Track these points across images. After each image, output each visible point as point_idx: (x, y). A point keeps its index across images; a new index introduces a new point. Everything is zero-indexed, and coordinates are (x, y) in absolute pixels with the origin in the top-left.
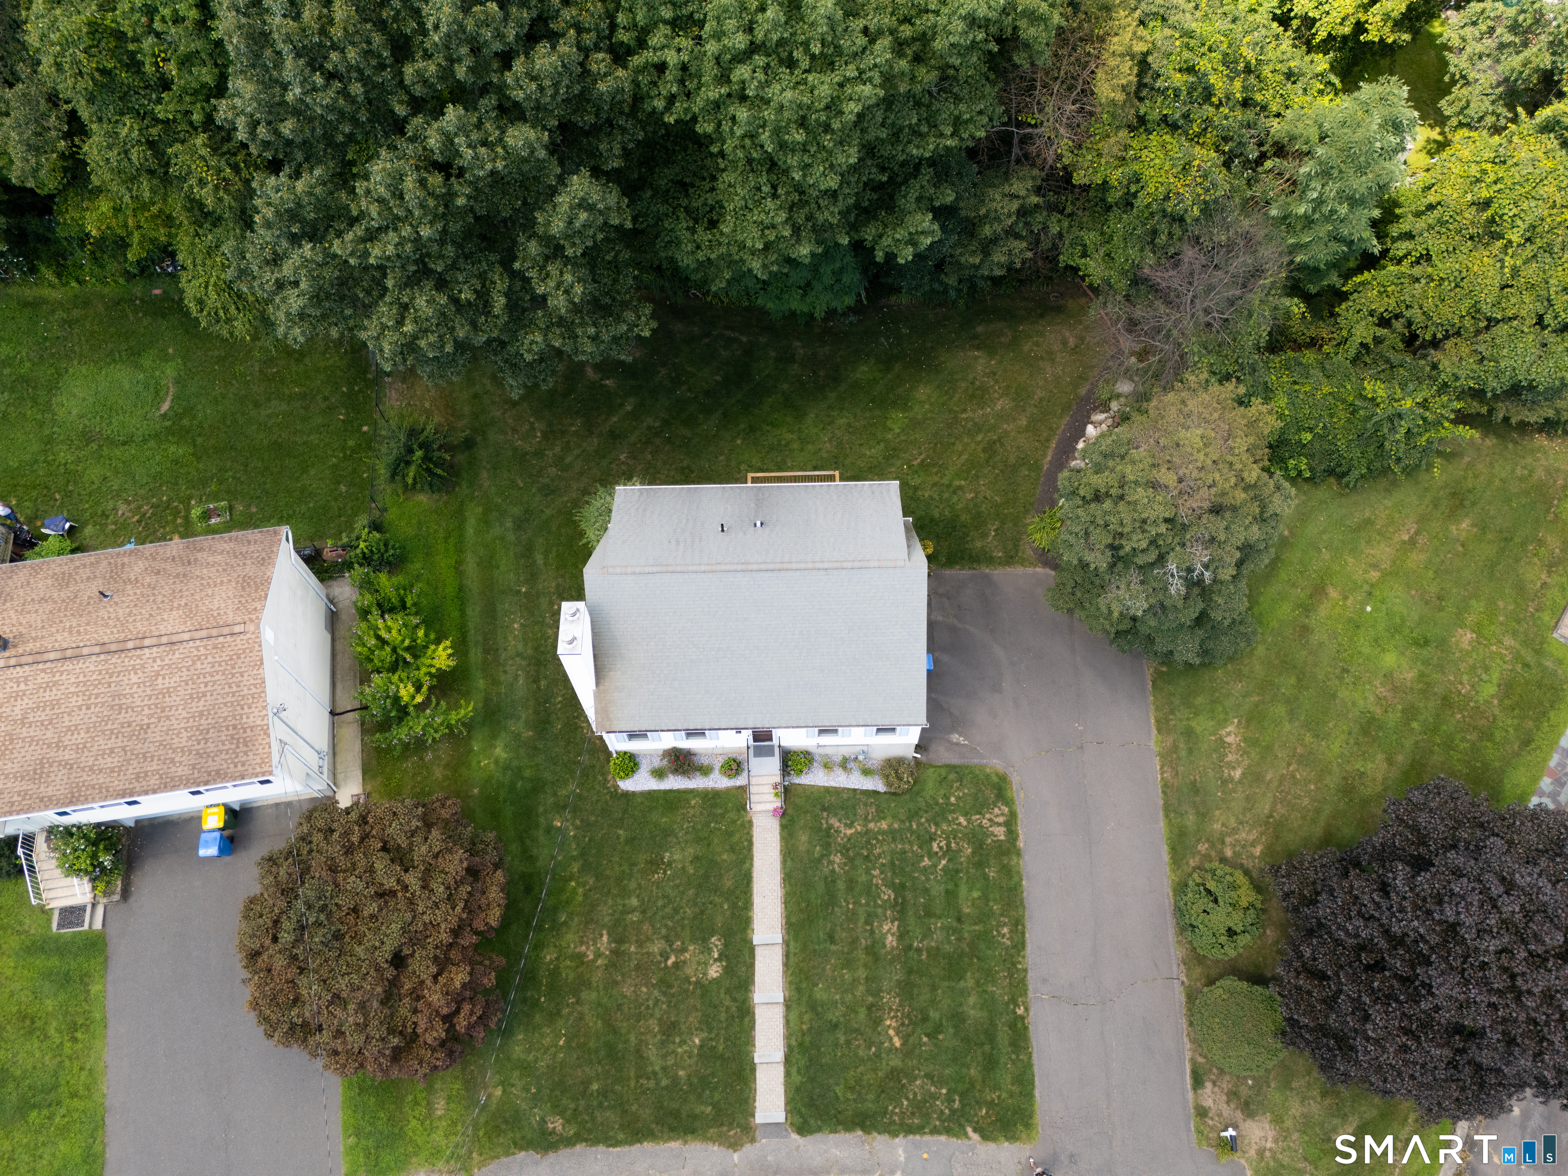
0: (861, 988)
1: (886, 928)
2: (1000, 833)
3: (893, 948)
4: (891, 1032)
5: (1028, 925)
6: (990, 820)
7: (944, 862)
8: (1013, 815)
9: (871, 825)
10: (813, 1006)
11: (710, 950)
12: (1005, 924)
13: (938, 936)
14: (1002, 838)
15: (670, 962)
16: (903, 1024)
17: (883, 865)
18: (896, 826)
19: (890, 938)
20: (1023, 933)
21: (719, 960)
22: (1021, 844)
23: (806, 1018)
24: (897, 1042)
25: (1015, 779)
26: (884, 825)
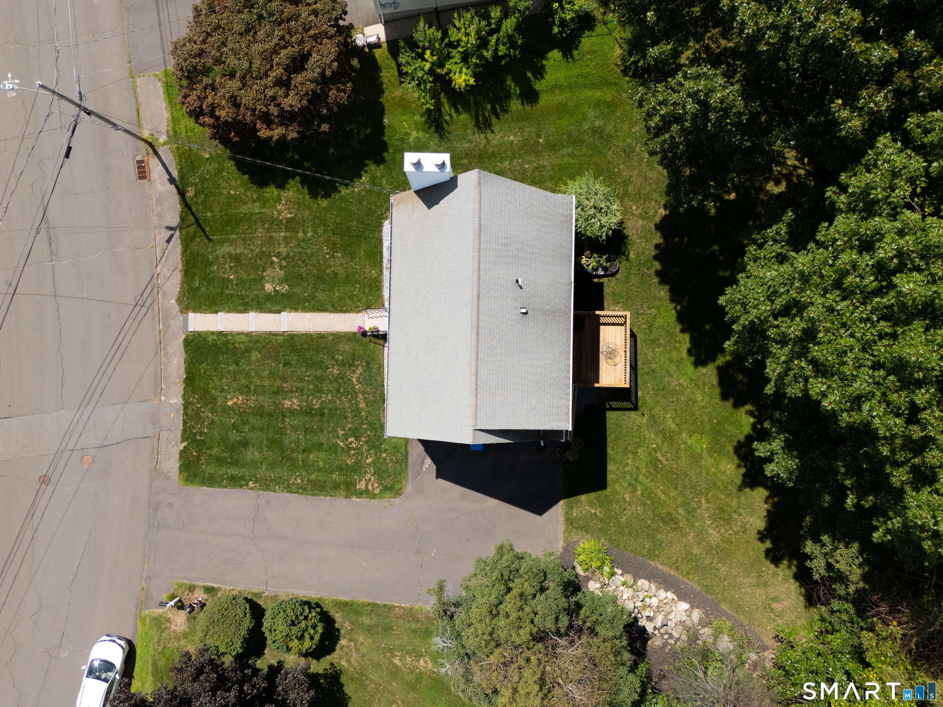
0: (258, 382)
1: (295, 401)
2: (361, 486)
3: (283, 405)
4: (235, 400)
5: (302, 497)
6: (370, 479)
7: (341, 444)
8: (373, 496)
9: (361, 396)
10: (248, 350)
11: (281, 284)
12: (303, 481)
13: (294, 436)
14: (358, 487)
15: (274, 258)
16: (240, 408)
17: (335, 402)
18: (363, 414)
19: (289, 403)
20: (297, 492)
21: (275, 290)
22: (354, 499)
23: (242, 346)
24: (230, 403)
25: (397, 501)
26: (362, 405)
